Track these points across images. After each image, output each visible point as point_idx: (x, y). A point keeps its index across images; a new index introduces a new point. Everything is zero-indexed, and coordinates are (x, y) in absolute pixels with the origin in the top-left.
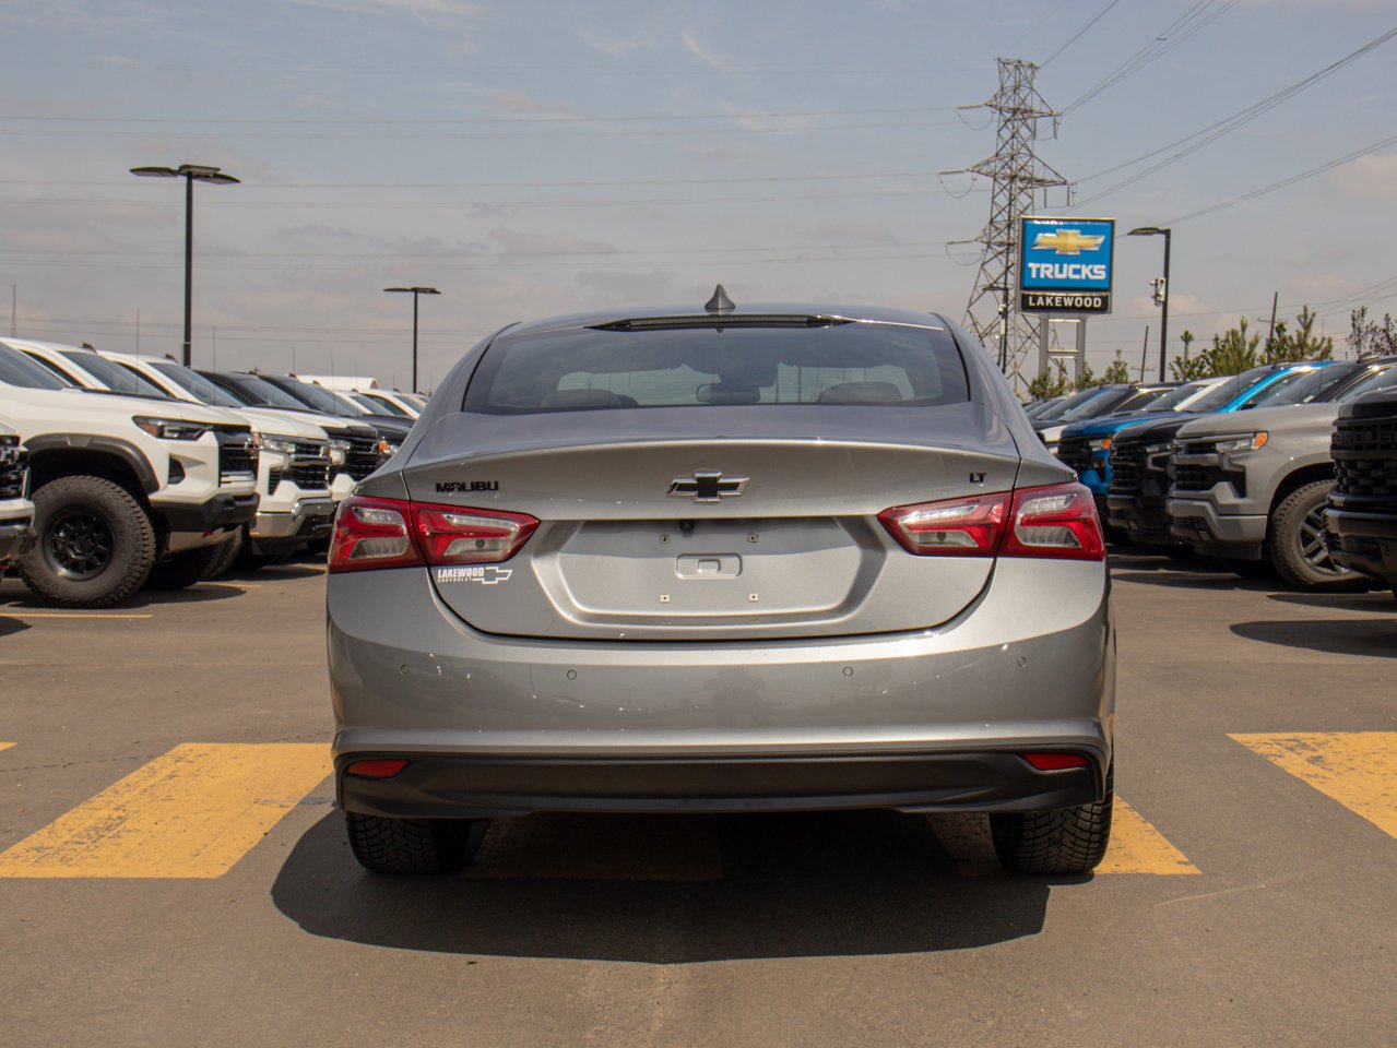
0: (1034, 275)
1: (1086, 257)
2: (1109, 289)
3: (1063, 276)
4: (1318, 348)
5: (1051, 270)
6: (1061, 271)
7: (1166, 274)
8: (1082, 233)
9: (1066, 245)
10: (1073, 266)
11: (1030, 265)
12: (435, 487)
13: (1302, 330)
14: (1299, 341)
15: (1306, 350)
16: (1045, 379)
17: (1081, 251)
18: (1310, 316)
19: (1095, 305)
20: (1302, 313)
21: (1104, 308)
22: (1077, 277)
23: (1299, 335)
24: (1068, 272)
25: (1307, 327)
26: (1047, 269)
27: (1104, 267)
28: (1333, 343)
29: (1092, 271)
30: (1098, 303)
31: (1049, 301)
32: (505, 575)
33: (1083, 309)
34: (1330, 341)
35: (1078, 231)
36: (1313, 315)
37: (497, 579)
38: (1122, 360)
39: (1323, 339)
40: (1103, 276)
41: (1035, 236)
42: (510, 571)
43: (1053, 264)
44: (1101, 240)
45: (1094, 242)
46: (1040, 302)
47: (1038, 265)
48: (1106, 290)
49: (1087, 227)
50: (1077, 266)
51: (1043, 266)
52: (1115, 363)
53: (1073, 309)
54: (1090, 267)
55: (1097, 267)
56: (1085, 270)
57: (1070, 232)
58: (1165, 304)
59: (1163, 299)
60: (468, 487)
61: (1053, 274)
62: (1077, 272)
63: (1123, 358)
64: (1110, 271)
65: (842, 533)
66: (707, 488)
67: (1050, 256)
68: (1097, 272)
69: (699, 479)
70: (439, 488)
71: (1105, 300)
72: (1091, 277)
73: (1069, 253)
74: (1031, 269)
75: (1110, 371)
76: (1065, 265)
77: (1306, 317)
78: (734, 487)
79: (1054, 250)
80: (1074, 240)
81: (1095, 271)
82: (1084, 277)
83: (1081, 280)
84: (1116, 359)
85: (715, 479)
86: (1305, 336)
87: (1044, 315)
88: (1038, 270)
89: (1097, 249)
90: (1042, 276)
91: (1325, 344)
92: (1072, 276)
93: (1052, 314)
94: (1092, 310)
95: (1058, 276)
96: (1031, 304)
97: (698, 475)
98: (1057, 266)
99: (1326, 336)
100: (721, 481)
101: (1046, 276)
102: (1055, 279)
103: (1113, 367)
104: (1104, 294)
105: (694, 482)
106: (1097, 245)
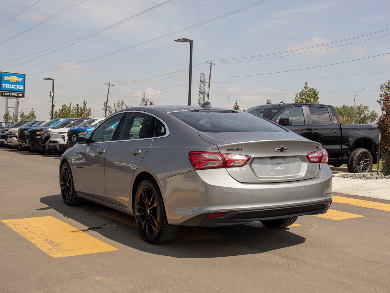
0: (4, 87)
1: (18, 83)
2: (24, 92)
3: (12, 88)
4: (88, 110)
5: (9, 86)
6: (11, 86)
7: (53, 90)
8: (17, 77)
9: (13, 80)
10: (14, 85)
11: (3, 84)
12: (227, 150)
13: (84, 106)
14: (83, 108)
15: (85, 110)
16: (8, 114)
17: (17, 82)
18: (86, 102)
19: (21, 96)
20: (84, 101)
21: (23, 97)
22: (16, 88)
23: (83, 107)
24: (13, 87)
25: (85, 105)
26: (7, 85)
27: (23, 86)
28: (91, 109)
29: (19, 87)
30: (21, 95)
31: (8, 94)
32: (244, 169)
33: (17, 97)
34: (90, 108)
35: (16, 76)
36: (87, 102)
37: (242, 170)
38: (33, 110)
39: (89, 108)
40: (22, 88)
41: (4, 77)
42: (245, 168)
43: (9, 84)
44: (22, 79)
45: (20, 80)
46: (6, 94)
47: (5, 84)
48: (23, 92)
49: (18, 75)
50: (16, 85)
51: (6, 85)
52: (32, 111)
53: (15, 96)
54: (19, 86)
55: (21, 86)
56: (18, 87)
57: (14, 76)
58: (53, 98)
59: (52, 96)
60: (235, 150)
61: (9, 87)
62: (16, 87)
63: (34, 110)
64: (24, 87)
65: (298, 159)
66: (282, 150)
67: (8, 82)
68: (21, 87)
69: (281, 148)
70: (228, 150)
71: (23, 94)
72: (19, 88)
73: (14, 82)
74: (3, 85)
75: (30, 113)
76: (12, 85)
77: (85, 103)
78: (286, 149)
79: (10, 81)
80: (14, 79)
81: (20, 87)
82: (17, 88)
83: (16, 89)
84: (32, 110)
85: (283, 148)
86: (85, 107)
87: (7, 97)
88: (5, 86)
89: (21, 81)
90: (6, 87)
91: (89, 109)
92: (14, 88)
93: (9, 97)
94: (20, 97)
95: (10, 87)
96: (3, 94)
97: (280, 147)
98: (10, 85)
99: (90, 107)
100: (284, 148)
101: (7, 87)
102: (10, 88)
103: (31, 112)
104: (23, 93)
105: (280, 148)
106: (21, 80)
